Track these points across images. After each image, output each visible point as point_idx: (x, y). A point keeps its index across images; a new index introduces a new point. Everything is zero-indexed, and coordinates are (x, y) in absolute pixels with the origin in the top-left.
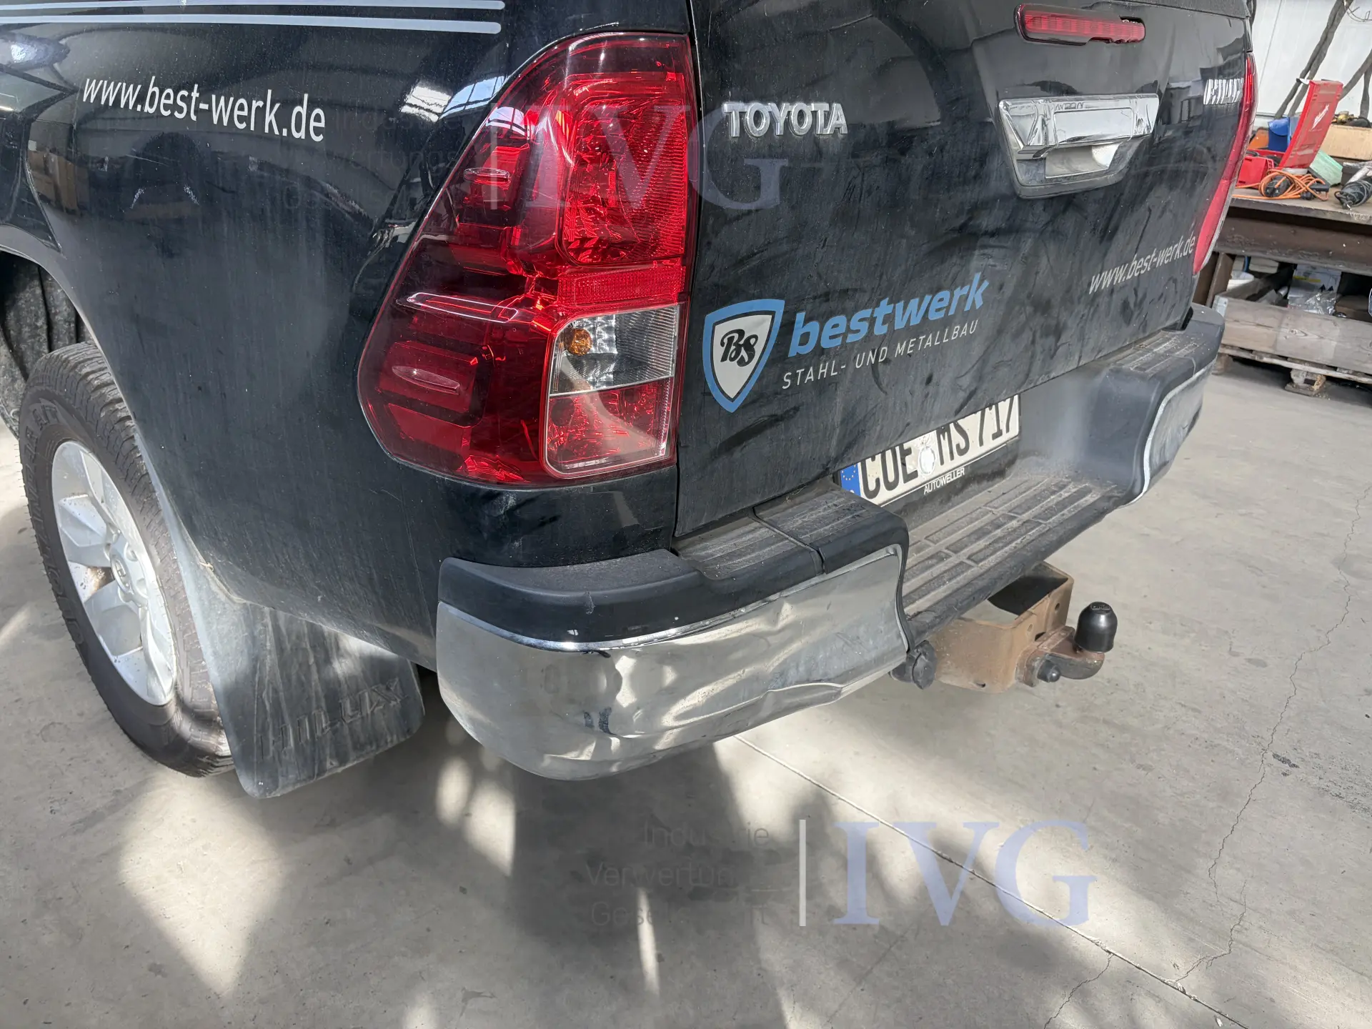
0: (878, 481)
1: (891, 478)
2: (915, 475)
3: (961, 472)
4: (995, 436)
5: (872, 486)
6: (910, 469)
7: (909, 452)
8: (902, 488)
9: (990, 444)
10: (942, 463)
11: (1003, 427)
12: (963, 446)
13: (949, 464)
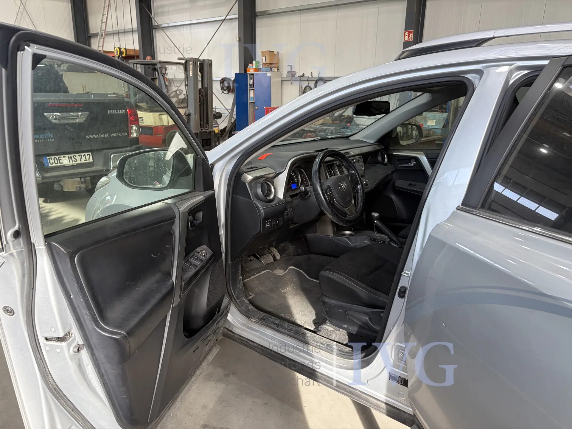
0: (53, 163)
1: (56, 162)
2: (63, 163)
3: (75, 164)
4: (85, 161)
5: (51, 163)
6: (61, 161)
7: (61, 160)
8: (59, 164)
9: (83, 161)
10: (70, 162)
11: (87, 159)
12: (75, 160)
13: (71, 163)
